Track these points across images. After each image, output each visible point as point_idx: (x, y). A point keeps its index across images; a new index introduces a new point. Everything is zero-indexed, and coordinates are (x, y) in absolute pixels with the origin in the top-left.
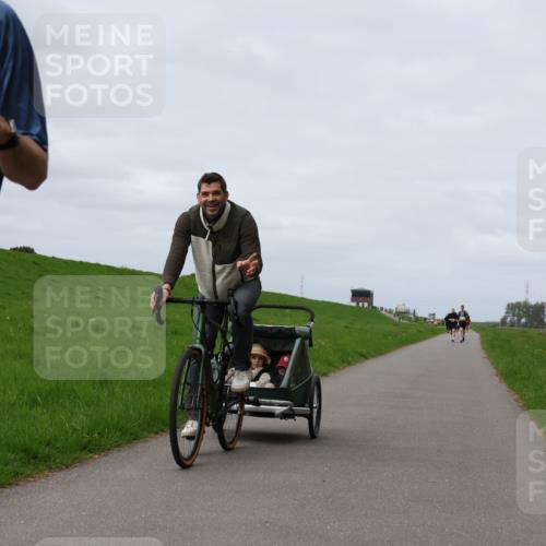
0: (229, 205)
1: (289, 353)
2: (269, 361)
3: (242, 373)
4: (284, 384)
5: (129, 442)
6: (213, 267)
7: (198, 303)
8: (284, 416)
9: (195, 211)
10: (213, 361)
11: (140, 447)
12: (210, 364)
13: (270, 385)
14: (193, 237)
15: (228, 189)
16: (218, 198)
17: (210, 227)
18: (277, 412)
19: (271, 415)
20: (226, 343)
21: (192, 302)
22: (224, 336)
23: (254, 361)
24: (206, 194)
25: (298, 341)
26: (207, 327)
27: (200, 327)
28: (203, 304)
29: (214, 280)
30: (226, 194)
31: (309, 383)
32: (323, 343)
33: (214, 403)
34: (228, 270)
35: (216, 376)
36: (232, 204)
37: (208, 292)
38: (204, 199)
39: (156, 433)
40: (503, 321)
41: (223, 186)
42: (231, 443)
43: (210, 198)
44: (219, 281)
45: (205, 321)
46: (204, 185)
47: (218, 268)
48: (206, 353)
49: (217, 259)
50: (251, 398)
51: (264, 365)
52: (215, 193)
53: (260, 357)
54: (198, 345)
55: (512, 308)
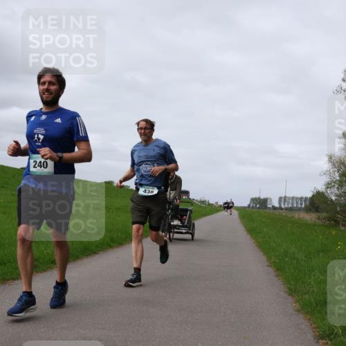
40: (249, 206)
55: (253, 200)
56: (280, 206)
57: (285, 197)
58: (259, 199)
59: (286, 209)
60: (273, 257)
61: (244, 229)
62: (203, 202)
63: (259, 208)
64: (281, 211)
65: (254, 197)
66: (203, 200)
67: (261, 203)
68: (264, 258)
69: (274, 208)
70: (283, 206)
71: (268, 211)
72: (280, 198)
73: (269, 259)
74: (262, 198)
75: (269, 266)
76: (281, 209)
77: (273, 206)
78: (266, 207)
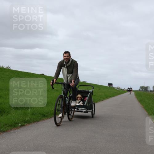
0: (71, 59)
1: (87, 97)
2: (82, 99)
3: (74, 102)
4: (85, 104)
6: (67, 75)
7: (63, 84)
8: (85, 112)
9: (63, 61)
10: (67, 99)
12: (66, 99)
13: (82, 105)
14: (62, 67)
15: (71, 55)
16: (68, 57)
17: (66, 65)
18: (83, 111)
19: (82, 112)
20: (70, 94)
21: (61, 84)
22: (70, 92)
23: (78, 99)
24: (65, 57)
25: (89, 94)
26: (65, 90)
27: (63, 90)
28: (64, 84)
29: (67, 78)
30: (70, 56)
31: (92, 104)
33: (67, 109)
34: (71, 76)
35: (67, 102)
36: (72, 59)
37: (66, 81)
38: (65, 58)
40: (139, 90)
41: (70, 54)
42: (71, 119)
43: (66, 57)
44: (68, 79)
45: (65, 88)
46: (64, 54)
47: (68, 75)
48: (65, 97)
49: (68, 73)
50: (76, 108)
51: (81, 99)
52: (67, 56)
53: (80, 97)
54: (62, 95)
55: (141, 87)
62: (119, 88)
66: (118, 87)
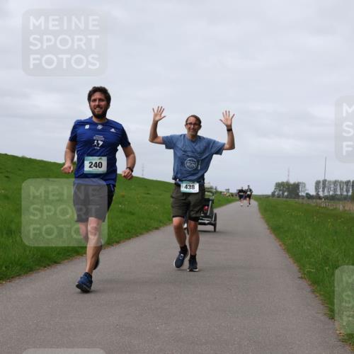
5: (26, 273)
11: (34, 276)
32: (157, 208)
39: (45, 267)
40: (273, 194)
55: (279, 185)
56: (318, 194)
57: (325, 181)
58: (288, 184)
59: (326, 198)
60: (308, 266)
61: (267, 226)
63: (287, 197)
64: (318, 201)
65: (280, 182)
67: (291, 190)
68: (295, 268)
69: (309, 197)
70: (321, 194)
71: (300, 200)
72: (318, 183)
73: (302, 267)
74: (292, 182)
75: (301, 278)
76: (318, 197)
77: (307, 194)
78: (297, 196)
